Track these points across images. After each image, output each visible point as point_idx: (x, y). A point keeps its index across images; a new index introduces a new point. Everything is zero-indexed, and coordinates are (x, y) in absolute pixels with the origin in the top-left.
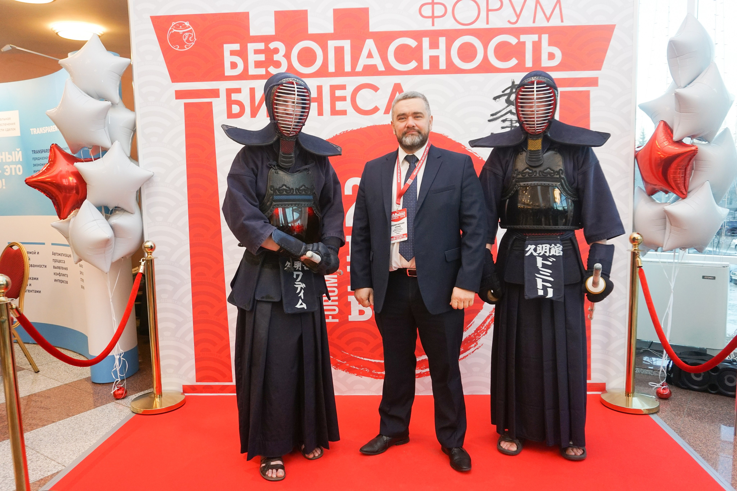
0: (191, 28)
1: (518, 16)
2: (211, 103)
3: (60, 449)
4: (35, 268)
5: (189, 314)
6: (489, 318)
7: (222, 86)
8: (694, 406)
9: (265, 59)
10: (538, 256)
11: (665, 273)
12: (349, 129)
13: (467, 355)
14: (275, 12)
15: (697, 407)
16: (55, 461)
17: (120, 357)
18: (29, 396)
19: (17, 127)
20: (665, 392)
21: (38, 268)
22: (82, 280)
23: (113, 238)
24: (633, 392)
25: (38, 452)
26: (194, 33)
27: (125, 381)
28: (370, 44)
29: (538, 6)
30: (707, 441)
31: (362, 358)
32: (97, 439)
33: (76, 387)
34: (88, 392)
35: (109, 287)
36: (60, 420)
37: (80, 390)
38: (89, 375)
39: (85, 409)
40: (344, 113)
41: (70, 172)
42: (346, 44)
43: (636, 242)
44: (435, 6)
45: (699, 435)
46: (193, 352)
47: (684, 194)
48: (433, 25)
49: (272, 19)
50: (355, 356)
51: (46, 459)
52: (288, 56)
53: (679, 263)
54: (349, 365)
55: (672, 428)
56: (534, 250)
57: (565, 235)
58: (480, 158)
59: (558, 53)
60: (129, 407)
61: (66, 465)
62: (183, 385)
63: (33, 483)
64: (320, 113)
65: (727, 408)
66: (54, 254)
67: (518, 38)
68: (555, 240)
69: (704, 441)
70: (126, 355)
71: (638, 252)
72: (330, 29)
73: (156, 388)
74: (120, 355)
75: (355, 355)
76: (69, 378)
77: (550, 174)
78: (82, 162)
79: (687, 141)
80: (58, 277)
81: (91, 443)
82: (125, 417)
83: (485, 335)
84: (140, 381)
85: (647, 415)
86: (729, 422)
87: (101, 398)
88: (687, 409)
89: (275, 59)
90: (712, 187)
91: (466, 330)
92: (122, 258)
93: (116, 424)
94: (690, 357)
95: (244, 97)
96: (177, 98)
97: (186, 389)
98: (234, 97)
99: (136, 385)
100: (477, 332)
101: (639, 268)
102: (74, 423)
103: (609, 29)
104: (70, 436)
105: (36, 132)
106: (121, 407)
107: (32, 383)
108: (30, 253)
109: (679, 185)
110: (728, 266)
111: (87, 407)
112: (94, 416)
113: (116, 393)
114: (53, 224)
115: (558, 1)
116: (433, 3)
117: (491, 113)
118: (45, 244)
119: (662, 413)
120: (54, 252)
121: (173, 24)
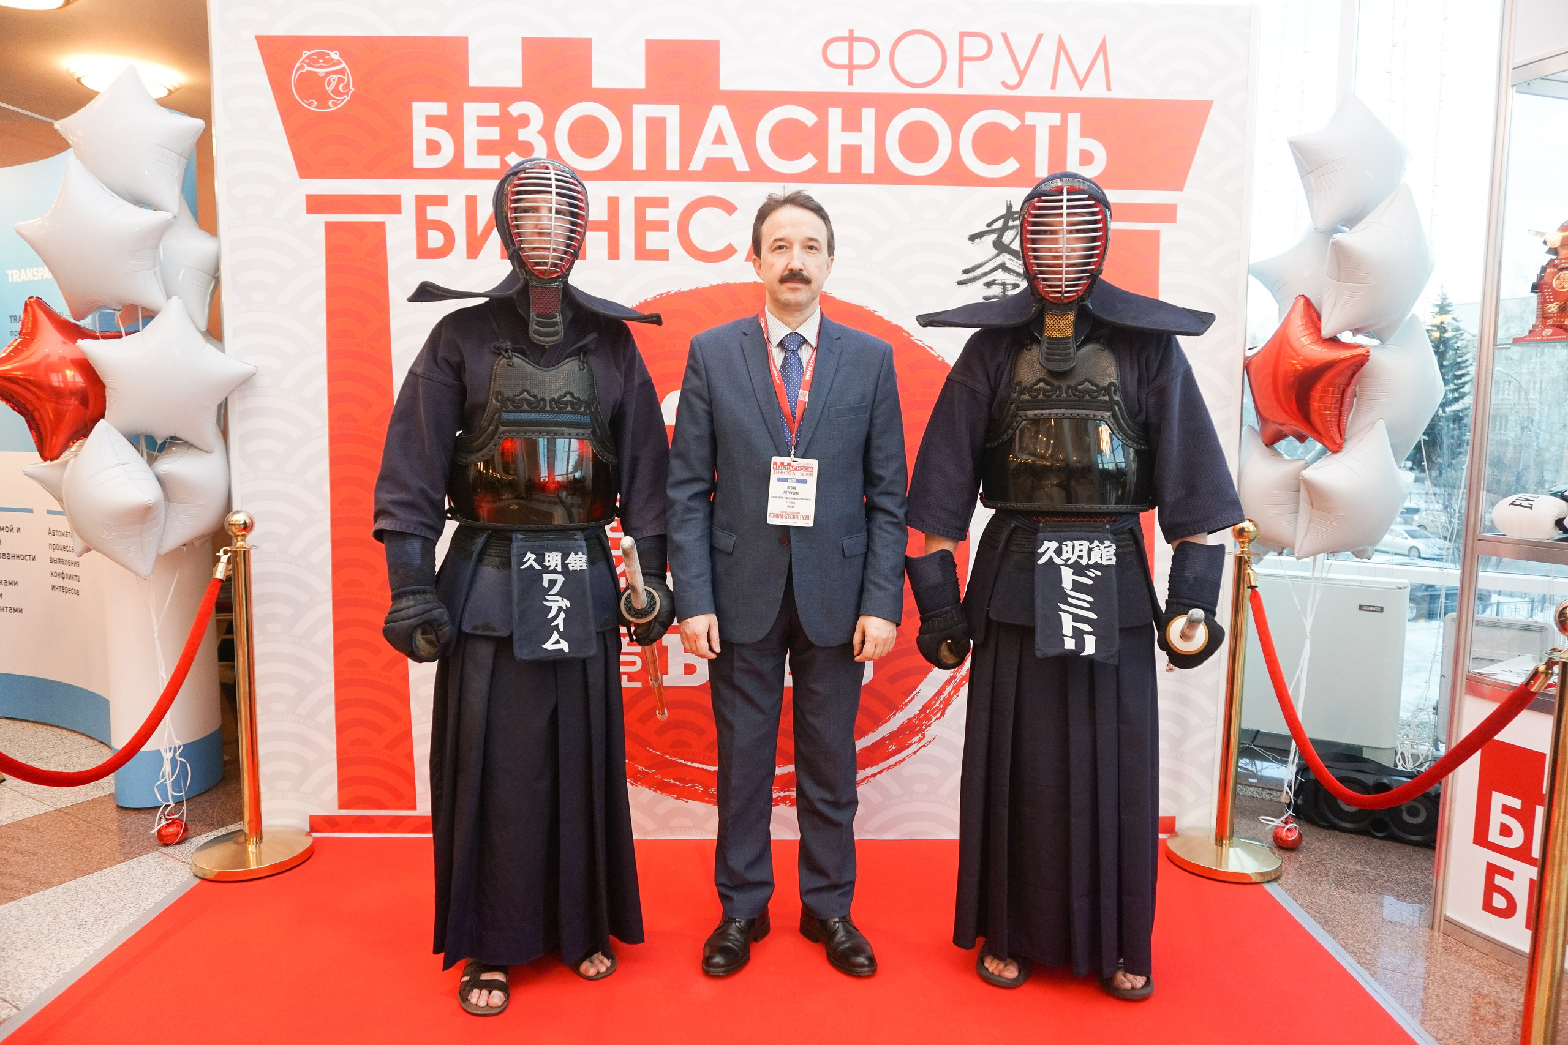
0: (344, 65)
1: (1022, 74)
2: (383, 223)
4: (12, 561)
5: (326, 666)
6: (949, 685)
7: (408, 190)
8: (1347, 865)
9: (501, 136)
10: (1065, 565)
11: (1296, 601)
12: (673, 289)
13: (904, 759)
14: (524, 39)
15: (1351, 866)
17: (174, 756)
20: (1289, 835)
21: (19, 561)
23: (163, 503)
24: (1231, 837)
26: (349, 76)
27: (185, 806)
28: (719, 116)
29: (1063, 56)
30: (1381, 942)
31: (689, 763)
32: (105, 938)
33: (80, 817)
34: (104, 828)
35: (153, 608)
36: (28, 893)
37: (88, 822)
38: (111, 790)
39: (92, 867)
40: (662, 255)
41: (68, 359)
42: (671, 114)
43: (1246, 538)
44: (856, 44)
45: (1362, 927)
46: (333, 747)
47: (1336, 444)
48: (851, 83)
49: (516, 56)
50: (675, 759)
52: (547, 133)
53: (1323, 579)
54: (662, 777)
55: (1309, 913)
56: (1054, 552)
57: (1122, 523)
58: (940, 359)
59: (1100, 153)
60: (188, 863)
61: (21, 1005)
62: (311, 817)
64: (614, 253)
66: (52, 533)
67: (1022, 119)
68: (1100, 532)
70: (189, 750)
71: (1249, 558)
72: (637, 80)
73: (250, 822)
74: (175, 752)
75: (675, 757)
76: (69, 795)
77: (1090, 392)
78: (97, 338)
79: (1346, 337)
80: (58, 581)
81: (89, 949)
82: (175, 887)
83: (939, 718)
84: (221, 802)
85: (1257, 885)
87: (130, 842)
88: (1332, 871)
89: (521, 138)
90: (1391, 431)
91: (902, 709)
92: (184, 545)
93: (153, 904)
95: (453, 215)
96: (309, 211)
97: (317, 823)
98: (433, 213)
99: (213, 812)
100: (925, 714)
101: (1250, 589)
103: (1200, 110)
104: (46, 932)
105: (19, 277)
106: (171, 863)
108: (2, 529)
109: (1329, 424)
110: (1407, 587)
111: (96, 863)
112: (108, 885)
113: (163, 832)
114: (30, 469)
115: (1103, 48)
116: (851, 39)
117: (964, 269)
118: (35, 511)
119: (1290, 878)
120: (51, 530)
121: (306, 54)
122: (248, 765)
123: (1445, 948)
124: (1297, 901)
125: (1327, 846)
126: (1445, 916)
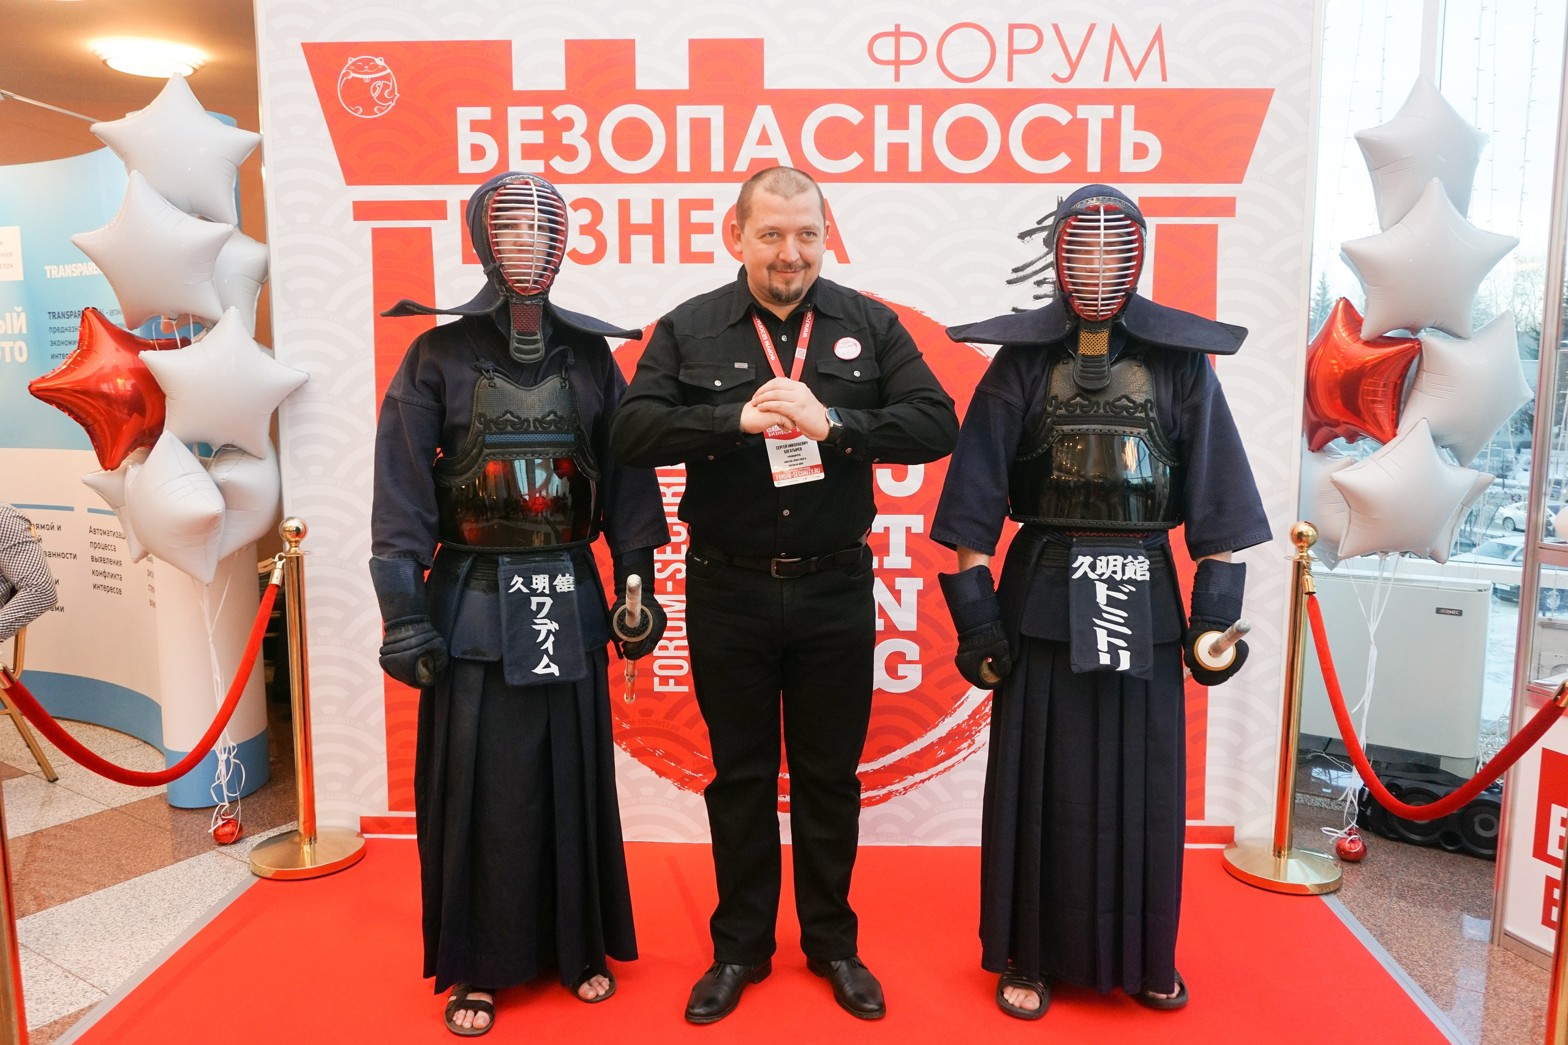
0: (389, 71)
1: (1074, 66)
2: (429, 230)
3: (97, 954)
7: (452, 195)
8: (1412, 878)
9: (545, 140)
10: (1100, 580)
11: (1361, 605)
13: (953, 766)
14: (566, 41)
15: (1417, 881)
16: (85, 981)
17: (228, 758)
18: (34, 833)
19: (17, 260)
20: (1353, 847)
21: (60, 559)
22: (152, 589)
23: (225, 513)
24: (1290, 848)
25: (50, 960)
26: (394, 82)
27: (240, 806)
28: (764, 116)
29: (1116, 47)
30: (1436, 955)
32: (176, 932)
33: (136, 816)
34: (160, 827)
35: (206, 610)
36: (98, 889)
37: (144, 821)
39: (154, 865)
40: (707, 258)
41: (128, 369)
42: (715, 114)
43: (1305, 542)
44: (902, 39)
45: (1419, 940)
46: (384, 749)
48: (897, 78)
49: (559, 57)
51: (66, 977)
52: (591, 136)
55: (1365, 926)
56: (1090, 566)
57: (1155, 538)
59: (1154, 145)
60: (245, 862)
61: (108, 991)
62: (362, 818)
63: (36, 1030)
64: (658, 257)
65: (1478, 882)
66: (93, 531)
67: (1074, 113)
68: (1135, 547)
69: (1428, 955)
70: (244, 750)
71: (1308, 563)
72: (681, 80)
73: (304, 823)
74: (229, 753)
76: (121, 794)
77: (1126, 408)
78: (155, 349)
80: (100, 580)
81: (163, 941)
82: (236, 885)
84: (272, 803)
85: (1315, 897)
86: (1481, 914)
87: (187, 841)
88: (1396, 884)
89: (564, 142)
91: (951, 714)
92: (239, 550)
93: (217, 900)
94: (1408, 775)
96: (356, 218)
97: (368, 825)
99: (263, 813)
100: (975, 719)
101: (1308, 596)
102: (128, 896)
103: (1261, 98)
104: (120, 924)
105: (58, 273)
106: (228, 862)
107: (43, 804)
108: (43, 527)
110: (1489, 590)
111: (158, 861)
112: (172, 882)
113: (220, 832)
114: (89, 477)
115: (1158, 36)
116: (898, 34)
117: (1013, 267)
118: (75, 509)
119: (1348, 893)
120: (93, 528)
121: (351, 60)
122: (302, 767)
123: (1503, 963)
124: (1354, 914)
125: (1394, 859)
126: (1505, 930)
